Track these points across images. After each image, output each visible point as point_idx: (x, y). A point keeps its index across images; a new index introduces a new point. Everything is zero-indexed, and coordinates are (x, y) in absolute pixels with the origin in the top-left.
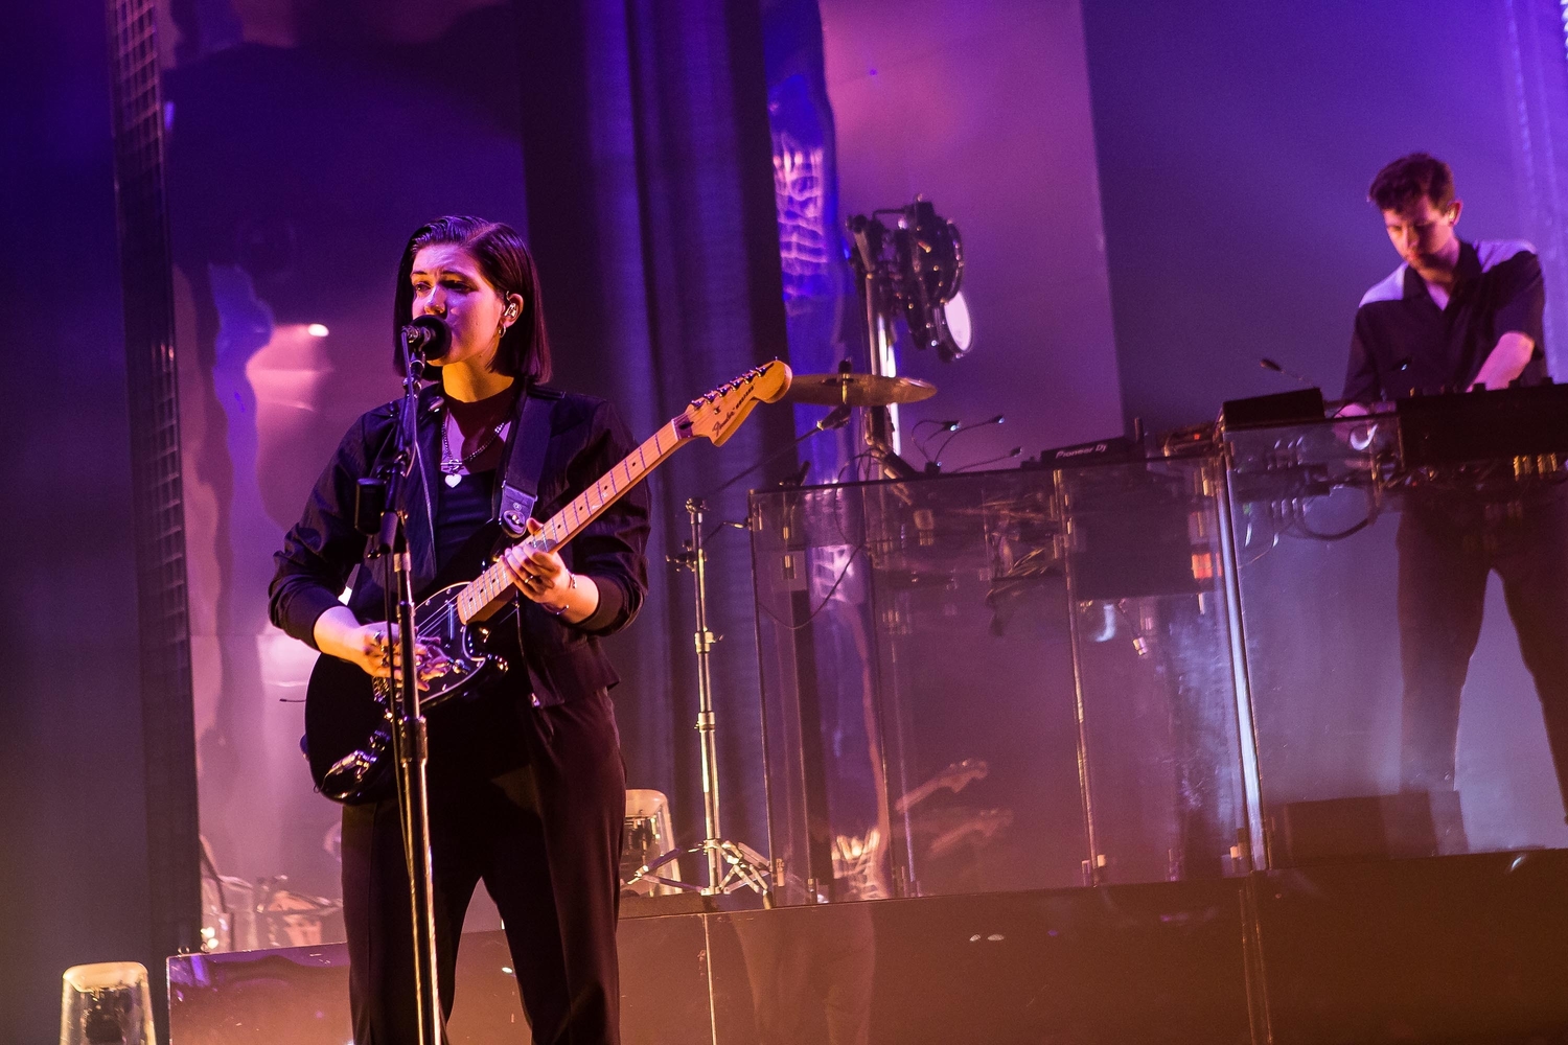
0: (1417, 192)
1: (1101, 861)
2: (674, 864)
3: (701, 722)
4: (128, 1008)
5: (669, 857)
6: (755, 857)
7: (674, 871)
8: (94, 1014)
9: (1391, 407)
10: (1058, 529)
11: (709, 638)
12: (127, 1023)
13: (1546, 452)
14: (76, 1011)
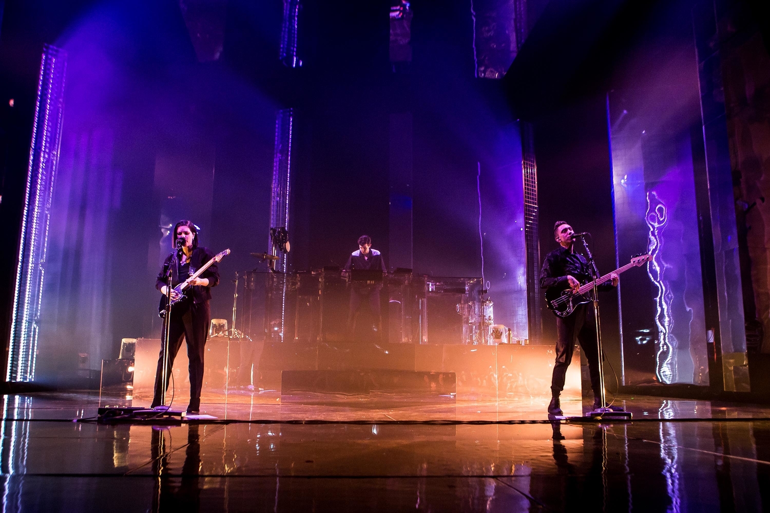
0: (365, 243)
1: (297, 338)
2: (227, 332)
3: (234, 309)
4: (133, 346)
5: (226, 330)
6: (240, 332)
7: (227, 333)
8: (127, 346)
9: (350, 271)
10: (297, 284)
11: (237, 295)
12: (132, 349)
13: (373, 280)
14: (124, 346)
